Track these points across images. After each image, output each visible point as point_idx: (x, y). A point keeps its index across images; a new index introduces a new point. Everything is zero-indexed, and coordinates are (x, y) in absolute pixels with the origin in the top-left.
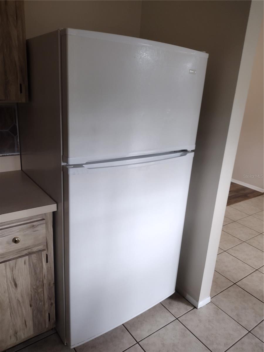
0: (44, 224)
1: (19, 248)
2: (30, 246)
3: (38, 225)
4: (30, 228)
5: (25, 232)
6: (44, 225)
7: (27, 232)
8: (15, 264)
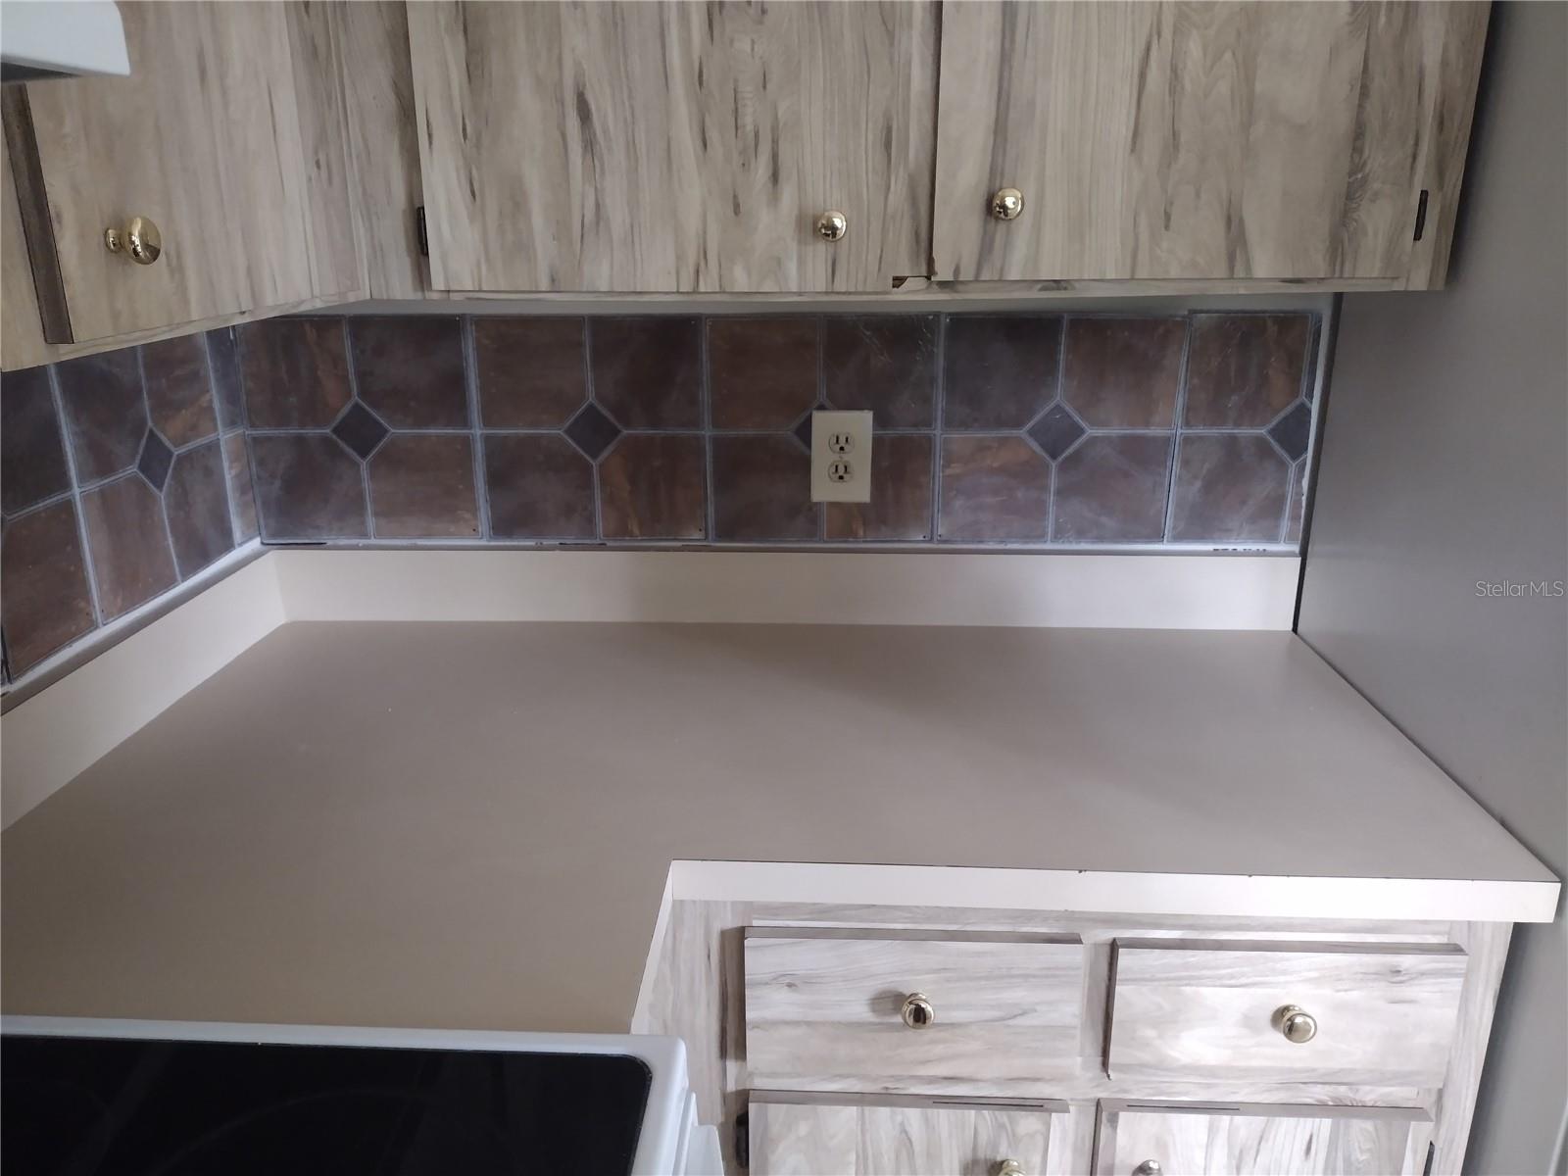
0: (1457, 975)
1: (1298, 1065)
2: (1351, 1071)
3: (1423, 974)
4: (1375, 980)
5: (1346, 990)
6: (1456, 985)
7: (1355, 995)
8: (1261, 1138)
